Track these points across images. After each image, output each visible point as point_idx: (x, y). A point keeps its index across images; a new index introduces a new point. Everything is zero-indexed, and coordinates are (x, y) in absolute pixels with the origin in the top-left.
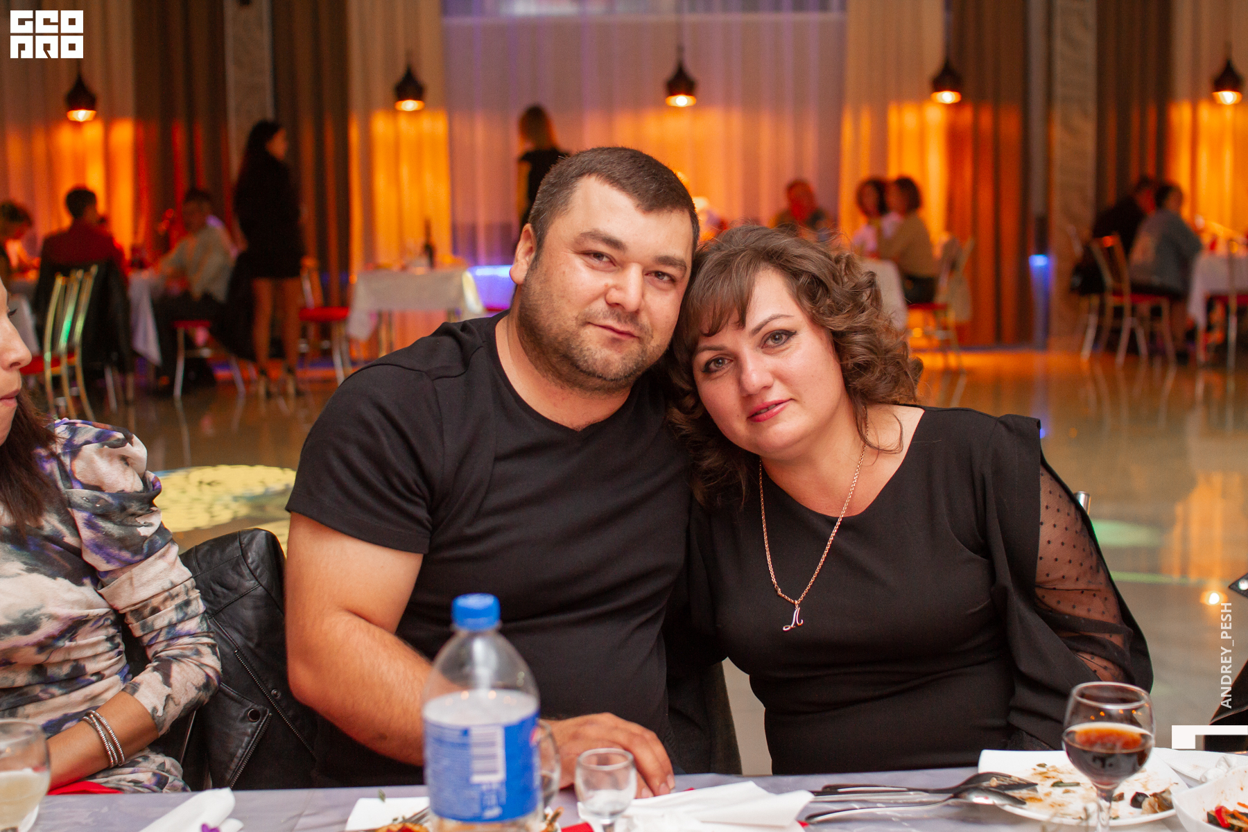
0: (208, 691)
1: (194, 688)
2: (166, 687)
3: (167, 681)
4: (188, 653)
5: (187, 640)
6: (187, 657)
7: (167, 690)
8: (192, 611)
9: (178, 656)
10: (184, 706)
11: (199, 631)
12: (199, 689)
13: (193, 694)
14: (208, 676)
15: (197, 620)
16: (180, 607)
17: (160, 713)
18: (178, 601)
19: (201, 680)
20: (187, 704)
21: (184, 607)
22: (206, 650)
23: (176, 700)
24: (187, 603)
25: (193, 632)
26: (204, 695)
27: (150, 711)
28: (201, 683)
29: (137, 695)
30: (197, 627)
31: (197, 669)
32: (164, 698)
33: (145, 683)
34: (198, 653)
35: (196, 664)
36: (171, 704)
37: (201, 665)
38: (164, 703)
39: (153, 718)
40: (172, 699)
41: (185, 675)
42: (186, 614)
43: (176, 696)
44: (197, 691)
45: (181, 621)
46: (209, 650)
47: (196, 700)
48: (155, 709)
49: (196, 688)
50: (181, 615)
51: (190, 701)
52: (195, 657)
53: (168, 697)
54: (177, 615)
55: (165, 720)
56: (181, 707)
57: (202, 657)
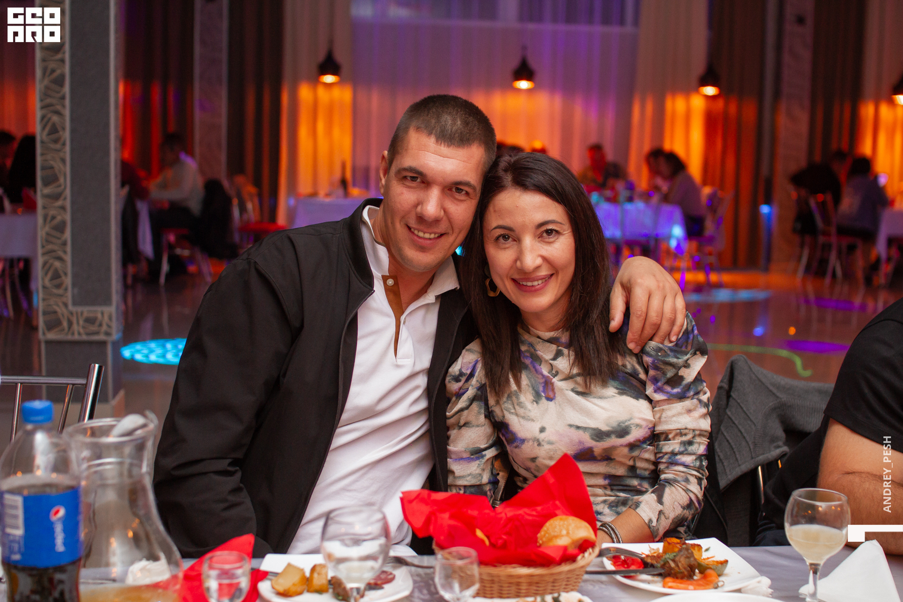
0: (691, 510)
1: (680, 507)
2: (659, 504)
3: (660, 501)
4: (679, 479)
5: (681, 468)
6: (678, 482)
7: (660, 507)
8: (692, 450)
9: (671, 480)
10: (673, 520)
11: (692, 465)
12: (684, 508)
13: (679, 511)
14: (691, 500)
15: (694, 457)
16: (684, 443)
17: (654, 524)
18: (684, 438)
19: (685, 500)
20: (674, 518)
21: (686, 445)
22: (693, 480)
23: (666, 515)
24: (690, 443)
25: (687, 464)
26: (688, 513)
27: (647, 522)
28: (686, 504)
29: (638, 510)
30: (691, 462)
31: (683, 493)
32: (658, 513)
33: (644, 501)
34: (687, 480)
35: (683, 489)
36: (662, 517)
37: (687, 491)
38: (657, 516)
39: (649, 527)
40: (663, 513)
41: (674, 497)
42: (686, 450)
43: (666, 512)
44: (682, 509)
45: (681, 453)
46: (696, 481)
47: (682, 516)
48: (650, 521)
49: (682, 507)
50: (682, 449)
51: (677, 516)
52: (683, 483)
53: (661, 512)
54: (680, 448)
55: (658, 529)
56: (670, 521)
57: (689, 484)
